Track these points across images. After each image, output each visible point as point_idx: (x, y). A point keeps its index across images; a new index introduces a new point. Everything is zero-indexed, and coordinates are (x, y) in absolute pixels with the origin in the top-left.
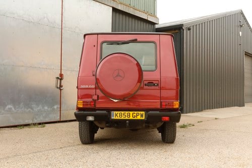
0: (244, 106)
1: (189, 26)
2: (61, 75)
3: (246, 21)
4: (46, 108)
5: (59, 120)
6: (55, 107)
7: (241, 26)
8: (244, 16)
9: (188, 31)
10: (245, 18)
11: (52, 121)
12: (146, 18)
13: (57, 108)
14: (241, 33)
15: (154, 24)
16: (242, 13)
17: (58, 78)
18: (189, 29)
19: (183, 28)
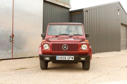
0: (120, 51)
1: (87, 10)
2: (13, 35)
3: (122, 7)
4: (4, 52)
5: (12, 58)
6: (9, 51)
7: (119, 10)
8: (121, 5)
9: (87, 13)
10: (121, 6)
11: (8, 58)
12: (64, 6)
13: (11, 52)
14: (119, 14)
15: (69, 9)
16: (120, 3)
17: (11, 36)
18: (87, 11)
19: (83, 11)
